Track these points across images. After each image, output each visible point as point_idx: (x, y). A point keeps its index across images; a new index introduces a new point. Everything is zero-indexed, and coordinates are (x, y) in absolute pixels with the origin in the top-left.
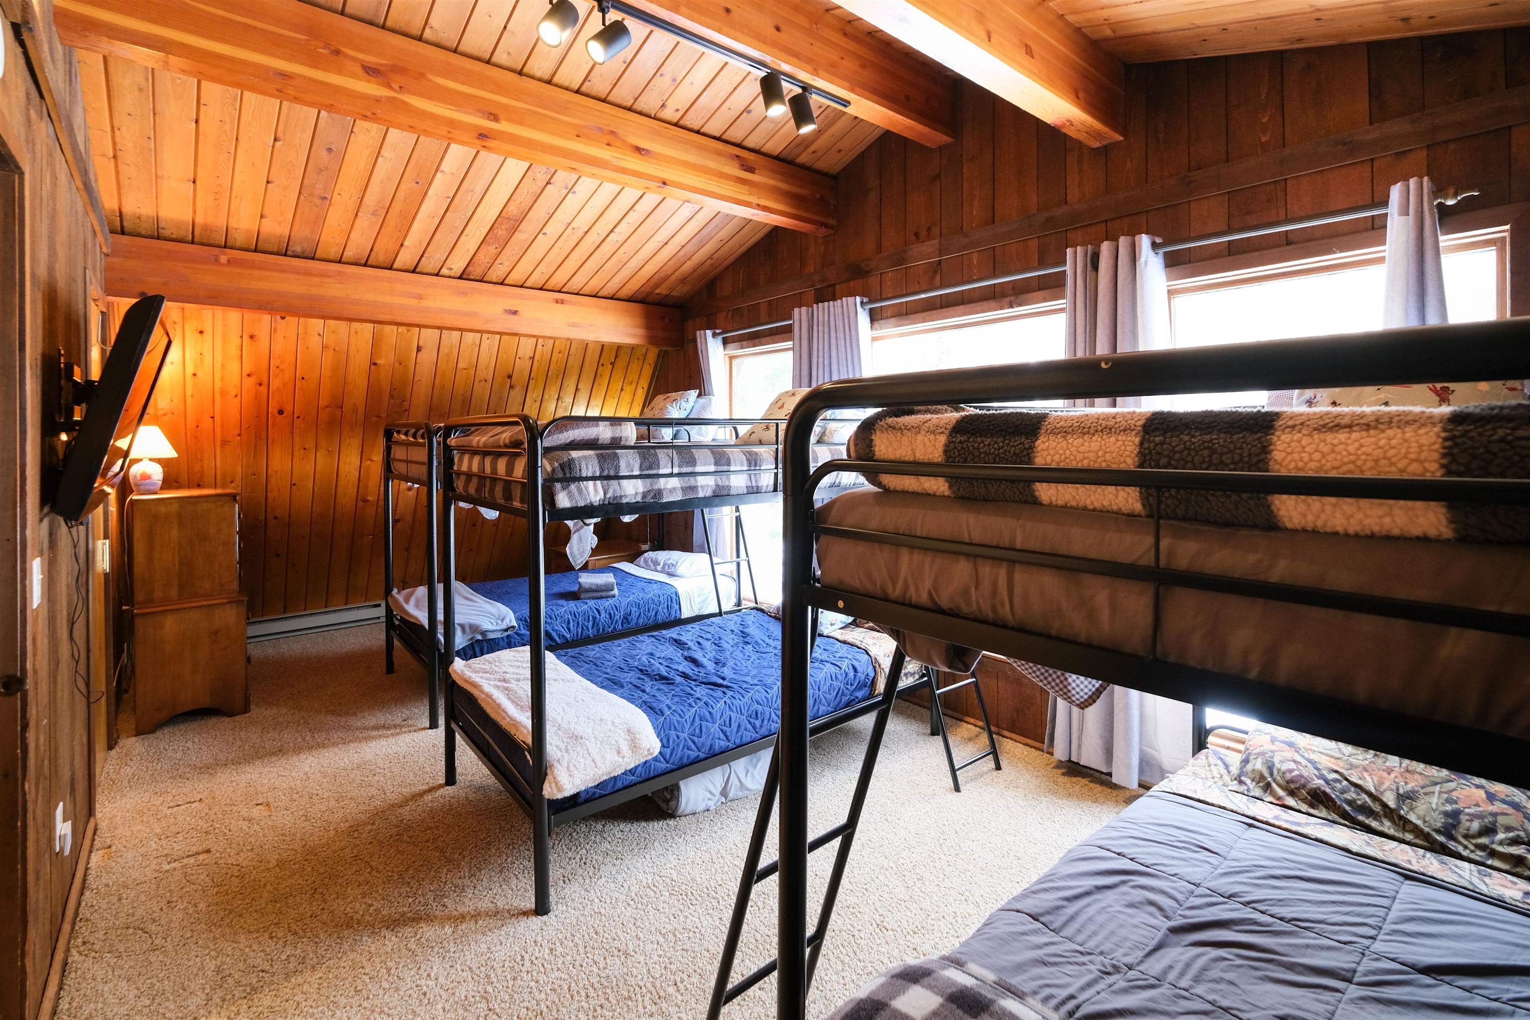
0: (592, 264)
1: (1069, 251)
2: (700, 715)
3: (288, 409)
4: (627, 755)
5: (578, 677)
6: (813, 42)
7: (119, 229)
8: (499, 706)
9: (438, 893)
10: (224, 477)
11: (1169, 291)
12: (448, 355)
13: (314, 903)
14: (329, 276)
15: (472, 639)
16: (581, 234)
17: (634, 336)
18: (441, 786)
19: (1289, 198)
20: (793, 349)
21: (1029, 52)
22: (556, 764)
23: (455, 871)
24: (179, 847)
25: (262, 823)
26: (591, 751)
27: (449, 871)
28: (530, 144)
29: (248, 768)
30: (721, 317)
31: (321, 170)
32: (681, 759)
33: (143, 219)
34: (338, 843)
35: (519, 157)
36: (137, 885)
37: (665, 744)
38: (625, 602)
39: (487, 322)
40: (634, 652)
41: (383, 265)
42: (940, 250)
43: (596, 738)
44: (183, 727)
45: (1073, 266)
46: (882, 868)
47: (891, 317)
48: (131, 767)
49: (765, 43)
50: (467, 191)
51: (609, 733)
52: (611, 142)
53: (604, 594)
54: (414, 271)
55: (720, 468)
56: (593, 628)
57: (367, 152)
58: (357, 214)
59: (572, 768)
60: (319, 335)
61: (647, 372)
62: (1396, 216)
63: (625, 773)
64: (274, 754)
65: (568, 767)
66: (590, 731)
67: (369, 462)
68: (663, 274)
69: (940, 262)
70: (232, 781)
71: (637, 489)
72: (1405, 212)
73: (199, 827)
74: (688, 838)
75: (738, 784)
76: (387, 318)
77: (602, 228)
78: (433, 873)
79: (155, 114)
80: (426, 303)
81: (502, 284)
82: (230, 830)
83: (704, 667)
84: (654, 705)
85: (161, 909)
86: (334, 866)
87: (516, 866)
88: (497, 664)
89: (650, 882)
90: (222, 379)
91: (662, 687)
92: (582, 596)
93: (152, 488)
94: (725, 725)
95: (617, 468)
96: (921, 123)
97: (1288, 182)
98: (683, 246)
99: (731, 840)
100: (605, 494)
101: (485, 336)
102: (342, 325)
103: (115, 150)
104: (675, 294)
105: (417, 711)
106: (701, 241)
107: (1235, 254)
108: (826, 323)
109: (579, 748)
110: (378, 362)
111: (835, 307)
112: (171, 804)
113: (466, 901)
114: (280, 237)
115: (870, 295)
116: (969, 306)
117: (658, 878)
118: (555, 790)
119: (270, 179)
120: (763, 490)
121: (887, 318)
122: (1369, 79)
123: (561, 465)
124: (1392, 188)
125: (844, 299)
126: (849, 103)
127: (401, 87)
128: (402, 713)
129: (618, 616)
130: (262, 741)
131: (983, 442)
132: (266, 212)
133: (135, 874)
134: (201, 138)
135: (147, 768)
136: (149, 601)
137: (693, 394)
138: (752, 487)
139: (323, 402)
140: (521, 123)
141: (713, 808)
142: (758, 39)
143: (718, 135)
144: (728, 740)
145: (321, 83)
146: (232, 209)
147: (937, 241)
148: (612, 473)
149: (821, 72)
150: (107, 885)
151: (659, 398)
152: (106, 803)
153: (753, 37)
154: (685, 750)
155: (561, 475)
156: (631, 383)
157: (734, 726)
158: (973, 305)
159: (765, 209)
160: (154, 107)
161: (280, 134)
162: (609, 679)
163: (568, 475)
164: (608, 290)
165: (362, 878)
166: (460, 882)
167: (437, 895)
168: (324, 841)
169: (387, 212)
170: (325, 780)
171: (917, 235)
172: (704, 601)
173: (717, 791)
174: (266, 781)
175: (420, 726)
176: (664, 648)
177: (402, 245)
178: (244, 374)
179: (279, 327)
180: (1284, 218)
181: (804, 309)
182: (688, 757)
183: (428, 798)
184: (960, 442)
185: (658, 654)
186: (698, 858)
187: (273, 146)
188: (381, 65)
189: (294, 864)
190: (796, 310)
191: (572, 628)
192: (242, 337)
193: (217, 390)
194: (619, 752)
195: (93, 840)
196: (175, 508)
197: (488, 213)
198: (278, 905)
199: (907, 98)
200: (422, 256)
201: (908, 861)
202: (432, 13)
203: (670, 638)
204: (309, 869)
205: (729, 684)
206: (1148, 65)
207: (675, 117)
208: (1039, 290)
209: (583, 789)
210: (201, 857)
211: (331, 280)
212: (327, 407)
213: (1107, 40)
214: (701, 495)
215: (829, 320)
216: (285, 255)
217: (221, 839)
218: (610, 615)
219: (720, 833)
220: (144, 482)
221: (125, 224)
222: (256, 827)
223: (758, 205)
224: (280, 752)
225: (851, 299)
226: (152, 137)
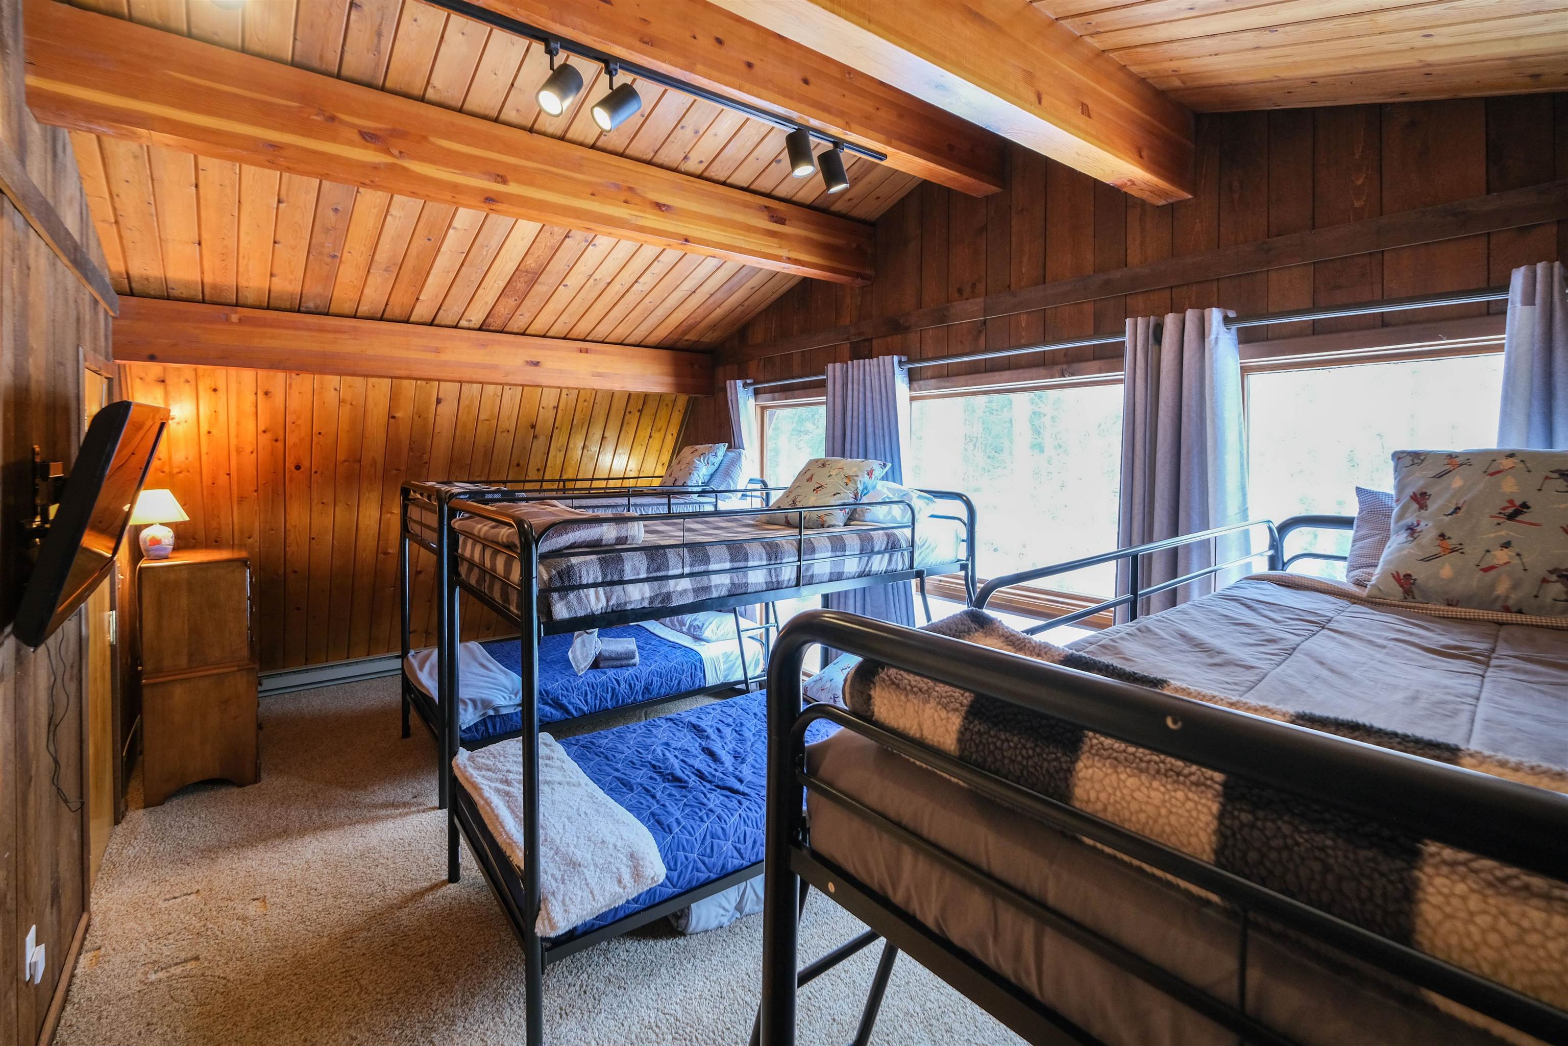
0: (617, 313)
1: (1128, 321)
2: (711, 832)
3: (306, 464)
4: (628, 885)
5: (584, 779)
6: (846, 93)
7: (128, 290)
8: (497, 817)
9: (427, 1025)
10: (242, 532)
11: (1242, 368)
12: (469, 407)
13: (296, 1033)
14: (344, 332)
15: (483, 715)
16: (602, 285)
17: (662, 384)
18: (444, 883)
19: (1386, 272)
20: (826, 403)
21: (1086, 111)
22: (550, 898)
23: (447, 996)
24: (168, 951)
25: (256, 924)
26: (589, 881)
27: (441, 995)
28: (541, 207)
29: (250, 853)
30: (753, 366)
31: (328, 230)
32: (690, 881)
33: (152, 280)
34: (330, 953)
35: (530, 219)
36: (120, 999)
37: (673, 867)
38: (646, 671)
39: (507, 374)
40: (649, 741)
41: (399, 319)
42: (985, 309)
43: (596, 865)
44: (191, 798)
45: (1133, 339)
46: (907, 1014)
47: (931, 378)
48: (134, 848)
49: (791, 98)
50: (482, 246)
51: (609, 859)
52: (629, 200)
53: (624, 662)
54: (431, 324)
55: (736, 565)
56: (611, 700)
57: (375, 211)
58: (369, 271)
59: (568, 902)
60: (336, 389)
61: (677, 418)
62: (1518, 305)
63: (628, 902)
64: (278, 836)
65: (563, 902)
66: (589, 856)
67: (389, 515)
68: (691, 321)
69: (985, 322)
70: (232, 869)
71: (643, 594)
72: (1529, 300)
73: (191, 927)
74: (698, 962)
75: (755, 898)
76: (403, 373)
77: (627, 277)
78: (424, 998)
79: (153, 180)
80: (444, 357)
81: (523, 334)
82: (222, 933)
83: (722, 763)
84: (662, 818)
85: (140, 1034)
86: (323, 984)
87: (511, 992)
88: (502, 759)
89: (652, 1021)
90: (237, 436)
91: (675, 792)
92: (601, 665)
93: (162, 553)
94: (739, 842)
95: (622, 571)
96: (966, 174)
97: (1386, 254)
98: (712, 295)
99: (743, 968)
100: (608, 601)
101: (507, 388)
102: (359, 381)
103: (116, 215)
104: (705, 339)
105: (428, 785)
106: (731, 288)
107: (1318, 334)
108: (861, 382)
109: (576, 878)
110: (397, 415)
111: (871, 365)
112: (168, 897)
113: (455, 1037)
114: (292, 294)
115: (910, 355)
116: (1014, 371)
117: (662, 1016)
118: (548, 928)
119: (277, 240)
120: (784, 586)
121: (927, 379)
122: (1487, 140)
123: (558, 573)
124: (1514, 271)
125: (881, 357)
126: (886, 156)
127: (401, 152)
128: (414, 787)
129: (639, 686)
130: (269, 818)
131: (1007, 740)
132: (275, 271)
133: (120, 986)
134: (202, 202)
135: (150, 849)
136: (158, 671)
137: (722, 448)
138: (772, 583)
139: (341, 457)
140: (531, 184)
141: (726, 924)
142: (784, 93)
143: (746, 185)
144: (743, 858)
145: (315, 152)
146: (241, 269)
147: (981, 299)
148: (616, 578)
149: (853, 125)
150: (89, 999)
151: (687, 450)
152: (103, 893)
153: (778, 93)
154: (695, 872)
155: (558, 585)
156: (660, 430)
157: (749, 842)
158: (1021, 371)
159: (796, 262)
160: (151, 174)
161: (283, 196)
162: (618, 779)
163: (566, 584)
164: (635, 338)
165: (350, 1001)
166: (450, 1011)
167: (425, 1028)
168: (315, 950)
169: (400, 268)
170: (325, 871)
171: (960, 291)
172: (730, 668)
173: (731, 907)
174: (265, 870)
175: (430, 805)
176: (681, 735)
177: (418, 299)
178: (260, 431)
179: (294, 382)
180: (1380, 298)
181: (838, 365)
182: (698, 879)
183: (429, 897)
184: (979, 732)
185: (674, 744)
186: (706, 990)
187: (277, 208)
188: (380, 130)
189: (282, 979)
190: (830, 366)
191: (589, 700)
192: (256, 394)
193: (233, 448)
194: (620, 882)
195: (84, 938)
196: (184, 574)
197: (506, 265)
198: (259, 1033)
199: (951, 147)
200: (439, 309)
201: (936, 1006)
202: (434, 72)
203: (689, 722)
204: (296, 986)
205: (747, 790)
206: (1221, 115)
207: (699, 169)
208: (1094, 359)
209: (580, 923)
210: (189, 966)
211: (346, 336)
212: (345, 461)
213: (1176, 90)
214: (715, 595)
215: (864, 379)
216: (299, 311)
217: (212, 942)
218: (630, 685)
219: (733, 958)
220: (153, 547)
221: (134, 285)
222: (249, 929)
223: (789, 258)
224: (285, 833)
225: (888, 358)
226: (152, 202)
